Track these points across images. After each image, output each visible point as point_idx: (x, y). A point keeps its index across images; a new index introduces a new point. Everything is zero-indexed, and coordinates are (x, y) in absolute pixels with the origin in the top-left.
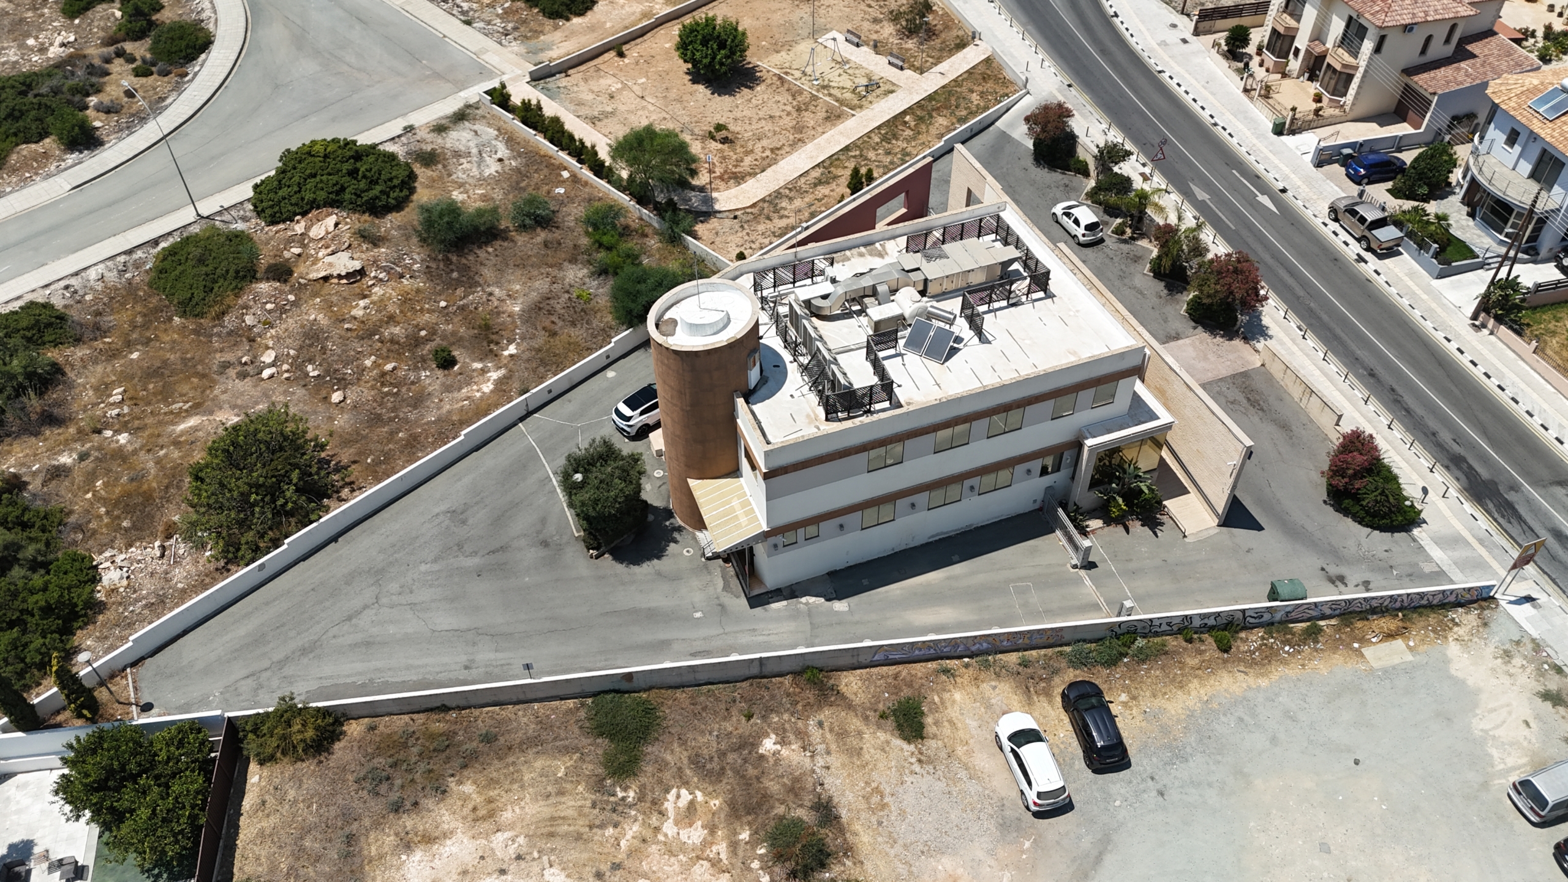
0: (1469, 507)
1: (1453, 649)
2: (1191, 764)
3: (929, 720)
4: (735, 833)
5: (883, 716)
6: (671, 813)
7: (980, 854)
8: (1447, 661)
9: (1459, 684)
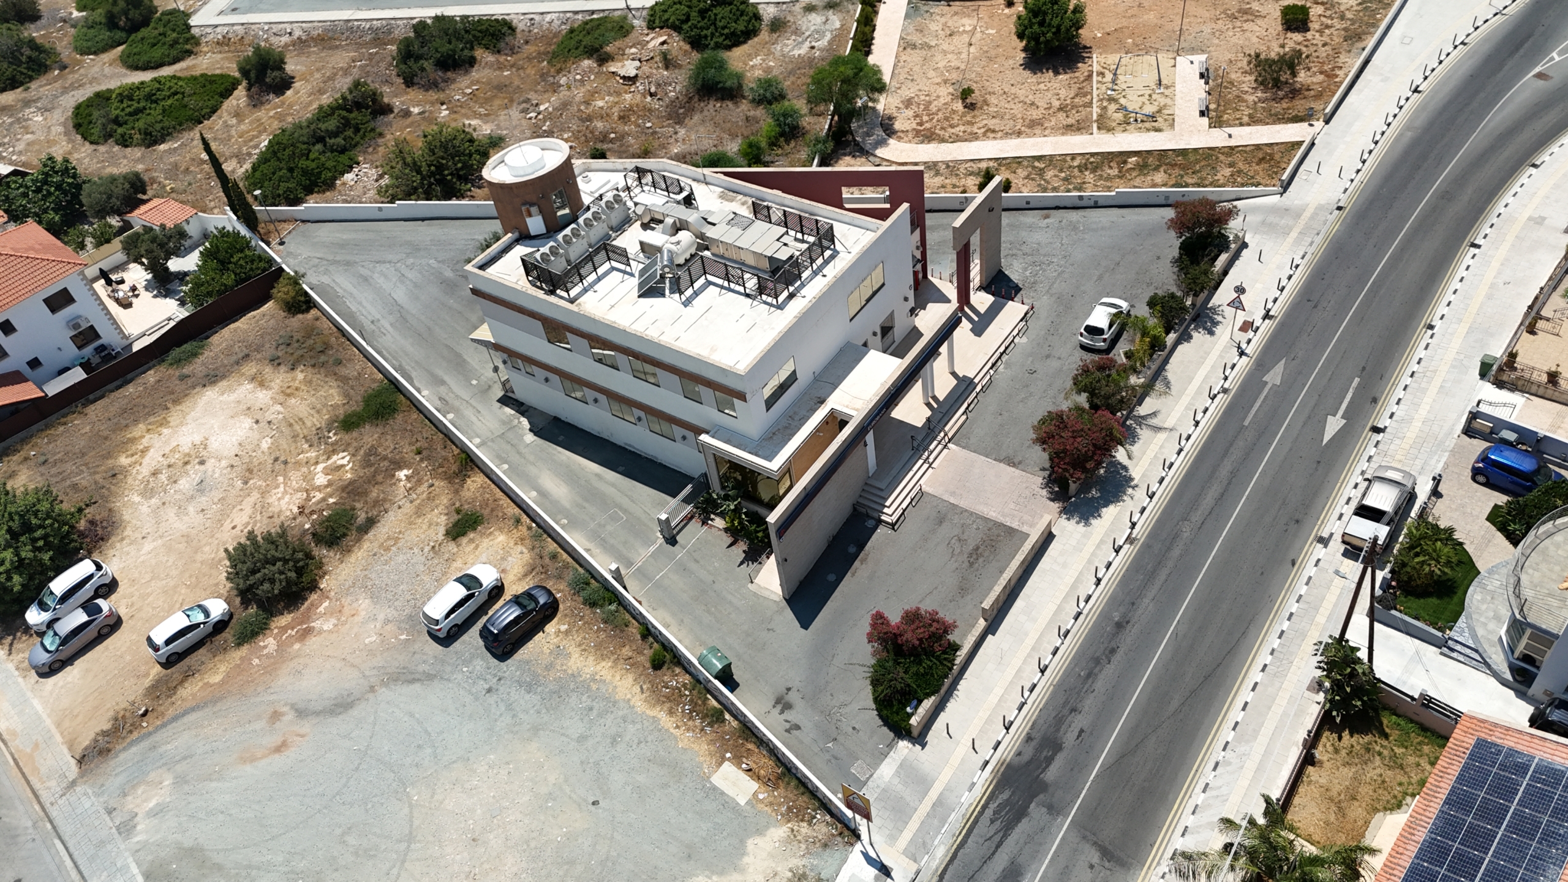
0: (983, 780)
1: (780, 832)
2: (527, 697)
3: (472, 535)
4: (331, 496)
5: (458, 511)
6: (330, 462)
8: (760, 832)
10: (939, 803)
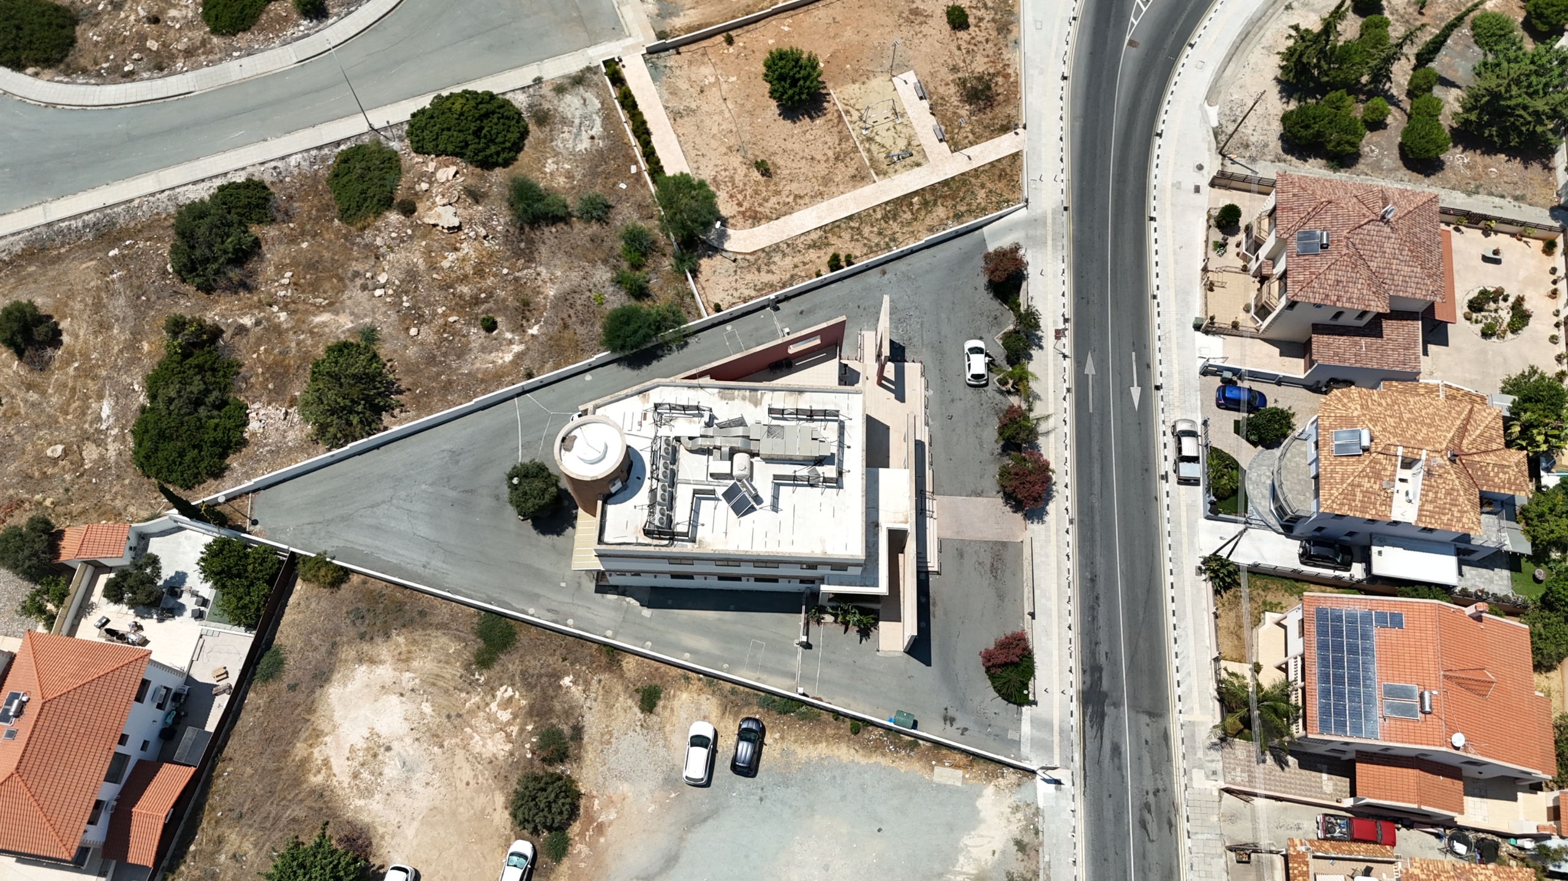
0: (1074, 706)
1: (989, 790)
2: (789, 791)
3: (661, 703)
4: (526, 724)
5: (637, 691)
6: (498, 699)
7: (645, 790)
8: (979, 795)
9: (976, 811)
10: (1061, 731)
